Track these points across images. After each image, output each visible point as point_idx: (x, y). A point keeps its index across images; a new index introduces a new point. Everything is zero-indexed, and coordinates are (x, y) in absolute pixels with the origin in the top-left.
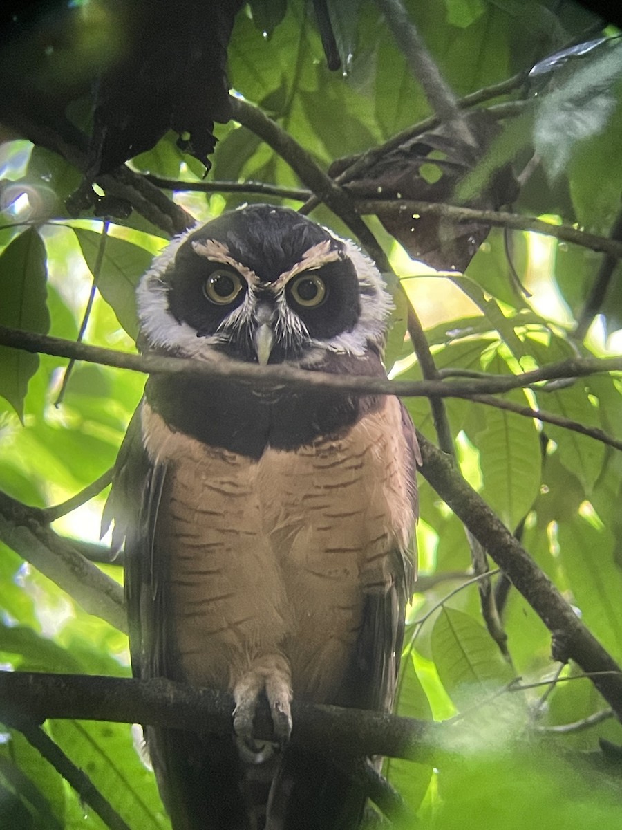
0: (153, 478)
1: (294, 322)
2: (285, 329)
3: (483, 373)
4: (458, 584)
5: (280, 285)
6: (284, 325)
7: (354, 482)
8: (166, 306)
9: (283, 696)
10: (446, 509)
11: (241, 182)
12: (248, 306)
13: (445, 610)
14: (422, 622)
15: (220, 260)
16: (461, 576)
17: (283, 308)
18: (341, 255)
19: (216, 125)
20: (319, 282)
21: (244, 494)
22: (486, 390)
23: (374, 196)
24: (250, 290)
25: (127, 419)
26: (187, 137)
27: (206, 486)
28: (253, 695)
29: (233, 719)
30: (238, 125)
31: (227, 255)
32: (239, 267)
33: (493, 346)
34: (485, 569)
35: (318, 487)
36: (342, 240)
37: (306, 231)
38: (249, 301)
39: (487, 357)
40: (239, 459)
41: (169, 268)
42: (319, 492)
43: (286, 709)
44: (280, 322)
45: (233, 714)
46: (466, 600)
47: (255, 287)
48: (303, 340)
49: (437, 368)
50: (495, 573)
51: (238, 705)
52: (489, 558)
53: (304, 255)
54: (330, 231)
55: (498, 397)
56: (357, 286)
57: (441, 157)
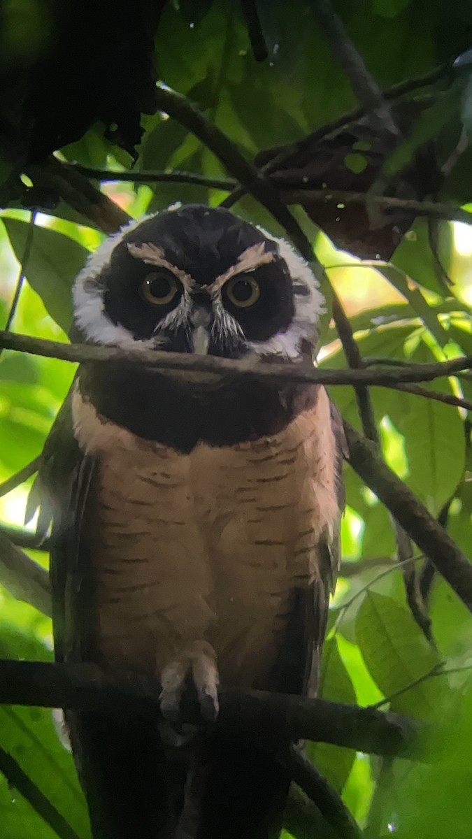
0: (81, 470)
1: (230, 324)
2: (221, 331)
3: (407, 360)
4: (383, 569)
5: (216, 288)
6: (220, 326)
7: (286, 476)
8: (102, 307)
9: (210, 680)
10: (371, 497)
11: (169, 171)
12: (184, 308)
13: (370, 594)
14: (347, 606)
15: (156, 263)
16: (386, 561)
17: (219, 310)
18: (276, 256)
19: (143, 116)
20: (254, 283)
21: (174, 486)
22: (411, 378)
23: (299, 185)
24: (186, 292)
25: (56, 407)
26: (114, 127)
27: (138, 476)
28: (179, 679)
29: (160, 701)
30: (166, 116)
31: (164, 259)
32: (175, 270)
33: (417, 332)
34: (408, 555)
35: (249, 481)
36: (275, 239)
37: (241, 233)
38: (185, 304)
39: (411, 344)
40: (170, 452)
41: (104, 270)
42: (250, 485)
43: (212, 691)
44: (217, 323)
45: (160, 697)
46: (390, 585)
47: (192, 290)
48: (240, 342)
49: (361, 354)
50: (419, 558)
51: (164, 689)
52: (414, 545)
53: (240, 257)
54: (263, 231)
55: (422, 385)
56: (291, 287)
57: (366, 147)
